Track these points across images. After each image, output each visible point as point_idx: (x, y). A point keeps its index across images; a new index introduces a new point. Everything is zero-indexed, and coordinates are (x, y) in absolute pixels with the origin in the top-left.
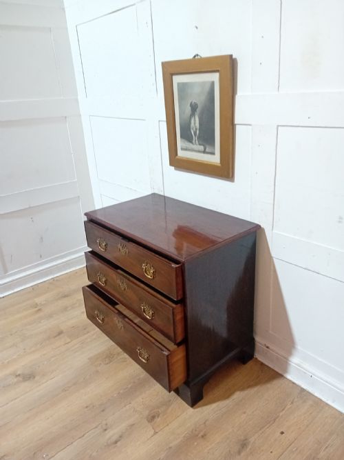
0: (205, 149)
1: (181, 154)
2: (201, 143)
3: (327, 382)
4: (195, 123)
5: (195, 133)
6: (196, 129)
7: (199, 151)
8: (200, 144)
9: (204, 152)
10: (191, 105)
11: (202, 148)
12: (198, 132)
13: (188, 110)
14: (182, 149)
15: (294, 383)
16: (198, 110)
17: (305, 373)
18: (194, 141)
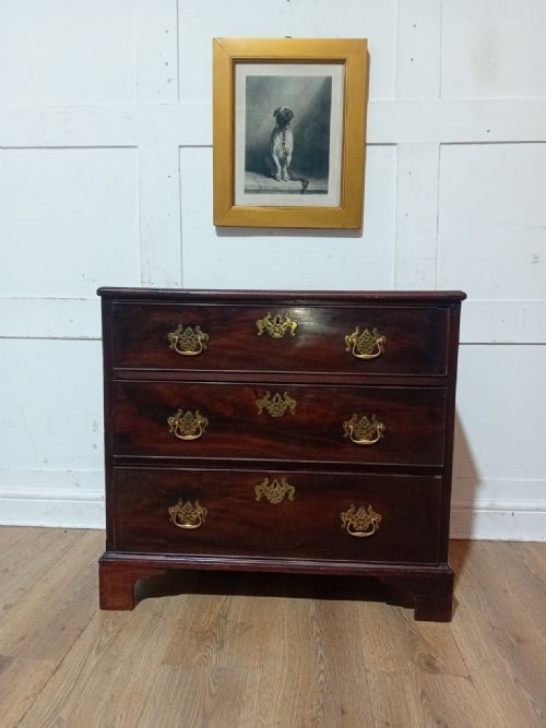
0: (305, 186)
1: (243, 200)
2: (295, 175)
3: (538, 510)
4: (285, 144)
5: (283, 162)
6: (286, 154)
7: (291, 192)
8: (292, 179)
9: (302, 192)
10: (277, 113)
11: (298, 185)
12: (289, 159)
13: (270, 122)
14: (247, 191)
15: (490, 541)
16: (293, 123)
17: (503, 514)
18: (279, 174)
